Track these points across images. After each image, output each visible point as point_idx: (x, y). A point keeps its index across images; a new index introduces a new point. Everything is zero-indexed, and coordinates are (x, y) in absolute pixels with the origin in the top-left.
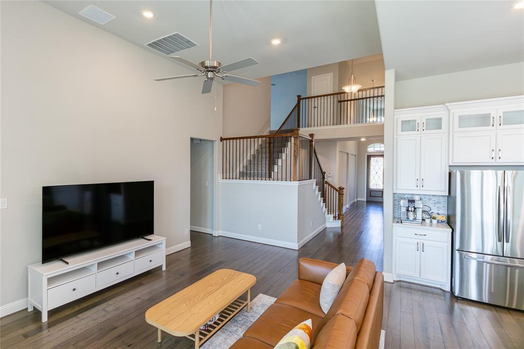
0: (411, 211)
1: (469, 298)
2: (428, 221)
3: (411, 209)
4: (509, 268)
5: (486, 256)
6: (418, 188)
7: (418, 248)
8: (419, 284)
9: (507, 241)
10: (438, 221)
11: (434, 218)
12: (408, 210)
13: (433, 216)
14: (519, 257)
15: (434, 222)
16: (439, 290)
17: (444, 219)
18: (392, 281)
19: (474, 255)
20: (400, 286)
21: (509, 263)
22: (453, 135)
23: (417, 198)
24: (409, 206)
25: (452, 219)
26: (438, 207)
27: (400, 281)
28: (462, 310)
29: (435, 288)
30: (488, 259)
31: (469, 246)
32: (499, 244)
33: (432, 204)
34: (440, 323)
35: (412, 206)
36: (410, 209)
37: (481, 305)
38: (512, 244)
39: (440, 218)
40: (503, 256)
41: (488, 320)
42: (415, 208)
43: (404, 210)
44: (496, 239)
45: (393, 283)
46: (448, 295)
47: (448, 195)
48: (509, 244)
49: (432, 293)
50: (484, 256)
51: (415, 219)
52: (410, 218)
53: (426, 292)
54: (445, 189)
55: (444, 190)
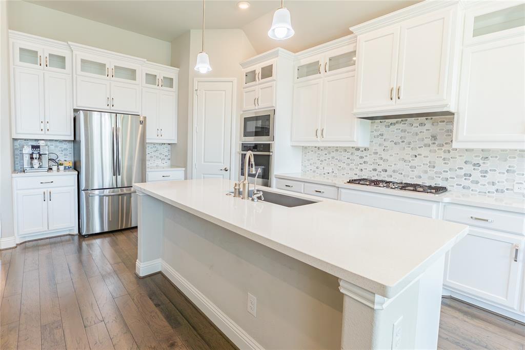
0: (36, 158)
1: (94, 233)
2: (55, 168)
3: (37, 156)
4: (120, 197)
5: (105, 190)
6: (43, 132)
7: (44, 198)
8: (47, 238)
9: (119, 175)
10: (65, 168)
11: (61, 164)
12: (32, 158)
13: (60, 162)
14: (126, 186)
15: (62, 168)
16: (68, 236)
17: (71, 165)
18: (15, 245)
19: (97, 192)
20: (26, 248)
21: (120, 192)
22: (76, 77)
23: (41, 143)
24: (32, 154)
25: (77, 164)
26: (65, 155)
27: (25, 242)
28: (88, 245)
29: (64, 236)
30: (107, 192)
31: (93, 184)
32: (114, 177)
33: (59, 151)
34: (68, 265)
35: (36, 152)
36: (34, 156)
37: (102, 236)
38: (122, 176)
39: (67, 164)
40: (117, 188)
41: (108, 244)
42: (40, 155)
43: (26, 158)
44: (112, 174)
45: (16, 247)
46: (76, 238)
47: (73, 139)
48: (120, 176)
49: (62, 242)
50: (104, 191)
51: (40, 167)
52: (34, 166)
53: (55, 243)
54: (71, 133)
55: (69, 134)
